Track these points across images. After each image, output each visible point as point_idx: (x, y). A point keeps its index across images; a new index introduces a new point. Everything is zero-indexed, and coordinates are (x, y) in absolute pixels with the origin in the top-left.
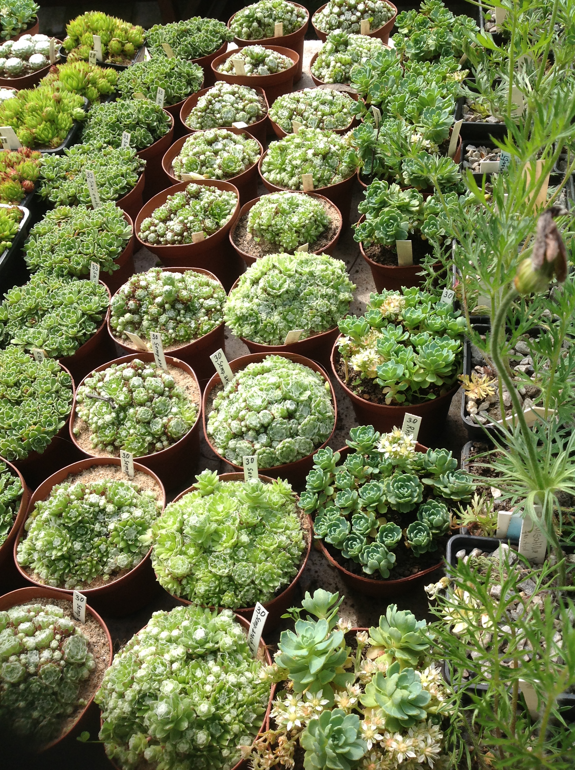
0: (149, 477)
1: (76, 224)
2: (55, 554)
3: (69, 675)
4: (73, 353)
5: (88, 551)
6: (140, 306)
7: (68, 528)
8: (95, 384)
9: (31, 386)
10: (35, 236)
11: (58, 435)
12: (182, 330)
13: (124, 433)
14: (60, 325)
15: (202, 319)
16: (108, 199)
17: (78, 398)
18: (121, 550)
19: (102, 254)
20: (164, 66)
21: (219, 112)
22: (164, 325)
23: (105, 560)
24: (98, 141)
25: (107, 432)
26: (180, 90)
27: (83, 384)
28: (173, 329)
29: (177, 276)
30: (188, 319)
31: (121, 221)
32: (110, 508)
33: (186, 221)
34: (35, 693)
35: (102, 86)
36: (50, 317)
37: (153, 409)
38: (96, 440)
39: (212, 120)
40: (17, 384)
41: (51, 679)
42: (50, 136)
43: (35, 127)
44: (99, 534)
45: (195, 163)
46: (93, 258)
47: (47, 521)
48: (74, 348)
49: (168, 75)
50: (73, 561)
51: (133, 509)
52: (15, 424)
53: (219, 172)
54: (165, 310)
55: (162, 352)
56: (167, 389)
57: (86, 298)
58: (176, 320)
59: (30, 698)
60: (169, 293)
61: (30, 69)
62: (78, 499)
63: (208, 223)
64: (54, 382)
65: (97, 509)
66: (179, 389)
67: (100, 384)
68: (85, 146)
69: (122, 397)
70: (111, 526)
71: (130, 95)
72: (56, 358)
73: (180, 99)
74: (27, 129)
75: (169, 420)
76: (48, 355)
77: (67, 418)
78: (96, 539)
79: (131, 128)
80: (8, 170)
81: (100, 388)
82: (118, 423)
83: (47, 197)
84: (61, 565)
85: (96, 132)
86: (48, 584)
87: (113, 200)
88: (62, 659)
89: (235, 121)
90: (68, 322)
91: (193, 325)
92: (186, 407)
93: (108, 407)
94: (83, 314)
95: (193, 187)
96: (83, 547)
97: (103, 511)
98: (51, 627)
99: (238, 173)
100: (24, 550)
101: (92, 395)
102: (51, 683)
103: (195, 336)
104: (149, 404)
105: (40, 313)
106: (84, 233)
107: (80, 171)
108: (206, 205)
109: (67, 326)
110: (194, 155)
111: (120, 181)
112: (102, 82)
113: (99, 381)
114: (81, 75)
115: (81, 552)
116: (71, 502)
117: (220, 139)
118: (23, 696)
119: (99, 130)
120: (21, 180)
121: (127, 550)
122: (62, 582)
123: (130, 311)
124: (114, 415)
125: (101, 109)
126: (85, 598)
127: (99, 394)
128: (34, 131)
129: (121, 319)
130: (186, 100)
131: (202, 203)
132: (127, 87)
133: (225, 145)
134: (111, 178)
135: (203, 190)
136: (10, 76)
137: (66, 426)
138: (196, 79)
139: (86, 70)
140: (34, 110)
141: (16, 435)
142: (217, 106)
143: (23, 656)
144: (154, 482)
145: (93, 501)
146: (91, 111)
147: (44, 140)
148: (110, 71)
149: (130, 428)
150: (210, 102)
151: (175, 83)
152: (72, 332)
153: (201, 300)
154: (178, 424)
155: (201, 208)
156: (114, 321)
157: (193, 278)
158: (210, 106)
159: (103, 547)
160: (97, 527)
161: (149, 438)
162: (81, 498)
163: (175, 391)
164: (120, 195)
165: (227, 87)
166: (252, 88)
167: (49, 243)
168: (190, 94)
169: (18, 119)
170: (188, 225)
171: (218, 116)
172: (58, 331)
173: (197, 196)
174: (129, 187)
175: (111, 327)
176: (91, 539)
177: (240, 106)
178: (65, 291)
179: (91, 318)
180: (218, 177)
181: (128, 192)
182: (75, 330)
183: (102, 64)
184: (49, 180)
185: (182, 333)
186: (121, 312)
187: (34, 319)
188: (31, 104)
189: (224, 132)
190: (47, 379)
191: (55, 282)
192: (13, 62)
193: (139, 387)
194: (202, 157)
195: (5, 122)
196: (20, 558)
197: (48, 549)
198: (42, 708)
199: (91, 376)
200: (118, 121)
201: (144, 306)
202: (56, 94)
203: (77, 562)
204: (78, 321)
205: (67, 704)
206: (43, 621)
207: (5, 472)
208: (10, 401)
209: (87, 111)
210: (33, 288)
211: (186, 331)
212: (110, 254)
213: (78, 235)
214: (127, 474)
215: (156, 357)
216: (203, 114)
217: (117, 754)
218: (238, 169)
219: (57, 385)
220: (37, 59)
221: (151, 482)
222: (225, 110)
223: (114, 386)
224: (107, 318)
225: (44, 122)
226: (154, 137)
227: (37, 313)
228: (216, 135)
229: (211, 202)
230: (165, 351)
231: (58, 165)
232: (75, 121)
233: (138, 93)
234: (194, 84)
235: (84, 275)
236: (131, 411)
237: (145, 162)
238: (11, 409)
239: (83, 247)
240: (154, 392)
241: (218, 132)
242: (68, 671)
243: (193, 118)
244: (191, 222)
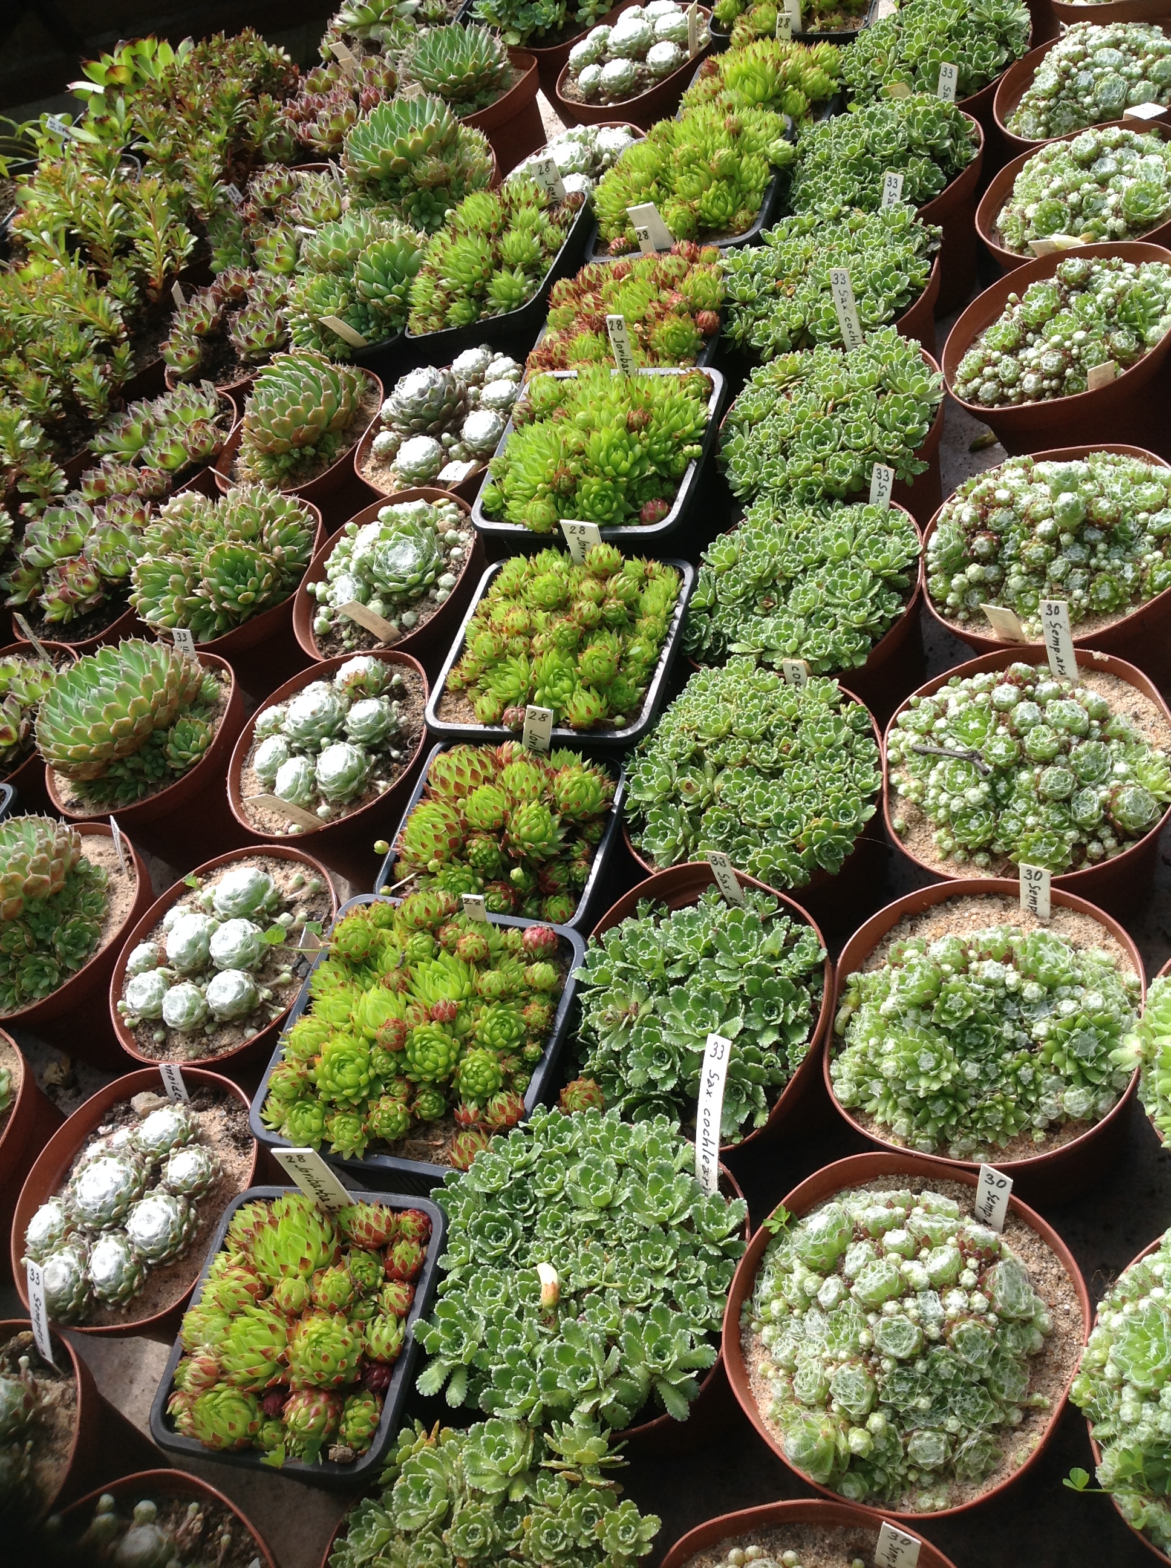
0: (1090, 920)
1: (825, 389)
2: (924, 1086)
3: (1009, 1344)
4: (863, 662)
5: (995, 1081)
6: (1001, 545)
7: (947, 1032)
8: (930, 723)
9: (793, 738)
10: (740, 426)
11: (863, 834)
12: (1106, 587)
13: (1012, 826)
14: (827, 604)
15: (1149, 557)
16: (877, 323)
17: (891, 754)
18: (1069, 1081)
19: (891, 443)
20: (944, 13)
21: (1088, 91)
22: (1060, 581)
23: (1033, 1099)
24: (831, 203)
25: (974, 824)
26: (984, 59)
27: (895, 725)
28: (1082, 587)
29: (1078, 467)
30: (1117, 562)
31: (919, 366)
32: (1032, 990)
33: (1067, 344)
34: (948, 1380)
35: (814, 84)
36: (805, 592)
37: (1074, 769)
38: (948, 843)
39: (1074, 112)
40: (767, 736)
41: (978, 1353)
42: (730, 208)
43: (696, 195)
44: (1013, 1046)
45: (1057, 212)
46: (872, 455)
47: (894, 1018)
48: (863, 651)
49: (955, 33)
50: (964, 1101)
51: (1079, 992)
52: (779, 816)
53: (1119, 224)
54: (1059, 548)
55: (1067, 640)
56: (1095, 723)
57: (874, 542)
58: (1088, 566)
59: (938, 1390)
60: (1073, 508)
61: (650, 76)
62: (959, 972)
63: (1120, 340)
64: (839, 725)
65: (1001, 993)
66: (1121, 720)
67: (941, 723)
68: (805, 217)
69: (1000, 749)
70: (1040, 1029)
71: (874, 91)
72: (831, 674)
73: (984, 80)
74: (682, 202)
75: (1115, 792)
76: (814, 670)
77: (875, 798)
78: (1008, 1056)
79: (897, 161)
80: (665, 295)
81: (942, 731)
82: (996, 803)
83: (744, 340)
84: (939, 1109)
85: (822, 184)
86: (913, 1146)
87: (888, 323)
88: (989, 1310)
89: (1128, 104)
90: (846, 596)
91: (1129, 574)
92: (1144, 758)
93: (969, 772)
94: (875, 577)
95: (1074, 267)
96: (983, 1072)
97: (1015, 996)
98: (952, 1240)
99: (1160, 219)
100: (846, 1076)
101: (927, 748)
102: (978, 1361)
103: (1136, 596)
104: (1062, 758)
105: (781, 584)
106: (846, 405)
107: (805, 274)
108: (1111, 301)
109: (845, 606)
110: (1054, 195)
111: (897, 280)
112: (813, 76)
113: (937, 716)
114: (770, 67)
115: (980, 1083)
116: (944, 978)
117: (1108, 149)
118: (922, 1387)
119: (827, 179)
120: (694, 311)
121: (1079, 1078)
122: (942, 1144)
123: (976, 560)
124: (985, 787)
125: (825, 134)
126: (1010, 1181)
127: (941, 744)
128: (696, 203)
129: (958, 580)
130: (1000, 80)
131: (1099, 298)
132: (864, 76)
133: (1120, 163)
134: (878, 277)
135: (1096, 268)
136: (612, 99)
137: (878, 817)
138: (1016, 29)
139: (778, 56)
140: (691, 161)
141: (781, 839)
142: (1084, 79)
143: (909, 1303)
144: (1103, 929)
145: (993, 977)
146: (803, 142)
147: (716, 220)
148: (823, 49)
149: (1024, 814)
150: (1066, 74)
151: (972, 46)
152: (857, 617)
153: (1143, 516)
154: (1137, 799)
155: (1099, 309)
156: (936, 584)
157: (1110, 467)
158: (1068, 83)
159: (1025, 1072)
160: (1007, 1030)
161: (1072, 834)
162: (963, 969)
163: (1113, 726)
164: (897, 309)
165: (1098, 34)
166: (1152, 24)
167: (776, 437)
168: (1007, 64)
169: (659, 184)
170: (1075, 351)
171: (1088, 100)
172: (825, 619)
173: (1084, 284)
174: (913, 290)
175: (932, 598)
176: (998, 1056)
177: (1136, 68)
178: (827, 533)
179: (890, 584)
180: (1114, 236)
181: (912, 303)
182: (863, 612)
183: (805, 39)
184: (745, 304)
185: (1105, 593)
186: (954, 564)
187: (769, 598)
188: (685, 148)
189: (1115, 133)
190: (825, 721)
191: (800, 517)
192: (617, 69)
193: (1034, 723)
194: (1073, 198)
195: (635, 196)
196: (841, 1092)
197: (910, 1076)
198: (964, 1411)
199: (909, 707)
200: (868, 151)
201: (1011, 543)
202: (729, 116)
203: (972, 1103)
204: (864, 594)
205: (1010, 1404)
206: (932, 1229)
207: (780, 916)
208: (759, 771)
209: (794, 143)
210: (758, 536)
211: (1115, 590)
212: (907, 440)
213: (834, 409)
214: (1034, 912)
215: (1051, 654)
216: (1052, 102)
217: (1151, 1519)
218: (1161, 208)
219: (846, 730)
220: (662, 54)
221: (1095, 930)
222: (1103, 83)
223: (974, 725)
224: (921, 580)
225: (715, 183)
226: (945, 173)
227: (774, 585)
228: (1098, 143)
229: (1120, 294)
230: (1076, 638)
231: (759, 268)
232: (773, 168)
233: (894, 85)
234: (1013, 40)
235: (858, 494)
236: (1024, 776)
237: (939, 229)
238: (764, 787)
239: (848, 434)
240: (1070, 730)
241: (1100, 135)
242: (1004, 1335)
243: (1027, 116)
244: (1080, 346)
